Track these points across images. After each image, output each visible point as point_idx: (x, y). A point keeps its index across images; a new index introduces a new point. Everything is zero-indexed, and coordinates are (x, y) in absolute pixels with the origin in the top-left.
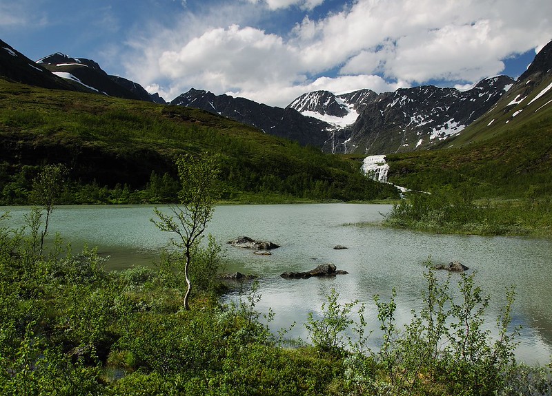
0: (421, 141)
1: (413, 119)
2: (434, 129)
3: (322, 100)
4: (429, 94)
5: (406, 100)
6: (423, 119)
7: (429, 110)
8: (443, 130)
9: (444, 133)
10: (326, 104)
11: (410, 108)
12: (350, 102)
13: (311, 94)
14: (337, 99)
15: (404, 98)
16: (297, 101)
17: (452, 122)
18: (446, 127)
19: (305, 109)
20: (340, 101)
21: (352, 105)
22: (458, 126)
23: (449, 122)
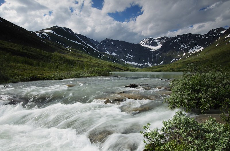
0: (185, 54)
1: (182, 46)
2: (190, 49)
3: (149, 41)
4: (189, 36)
6: (186, 46)
7: (189, 43)
8: (194, 49)
9: (194, 51)
10: (151, 42)
11: (181, 42)
12: (159, 41)
13: (146, 39)
14: (154, 40)
15: (179, 38)
16: (141, 42)
17: (198, 46)
18: (195, 48)
19: (143, 44)
20: (156, 41)
21: (160, 42)
22: (200, 47)
23: (196, 47)
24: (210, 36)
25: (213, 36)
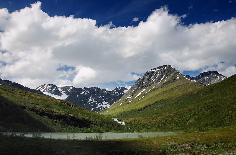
0: (93, 108)
1: (90, 100)
2: (98, 104)
3: (52, 88)
4: (96, 91)
5: (88, 92)
6: (94, 100)
7: (96, 97)
8: (101, 105)
9: (102, 106)
10: (54, 90)
11: (89, 95)
12: (64, 90)
13: (47, 85)
14: (58, 88)
15: (87, 91)
16: (41, 87)
17: (105, 102)
18: (103, 104)
19: (44, 91)
20: (60, 89)
21: (65, 92)
22: (107, 104)
23: (104, 102)
24: (115, 93)
25: (117, 94)
